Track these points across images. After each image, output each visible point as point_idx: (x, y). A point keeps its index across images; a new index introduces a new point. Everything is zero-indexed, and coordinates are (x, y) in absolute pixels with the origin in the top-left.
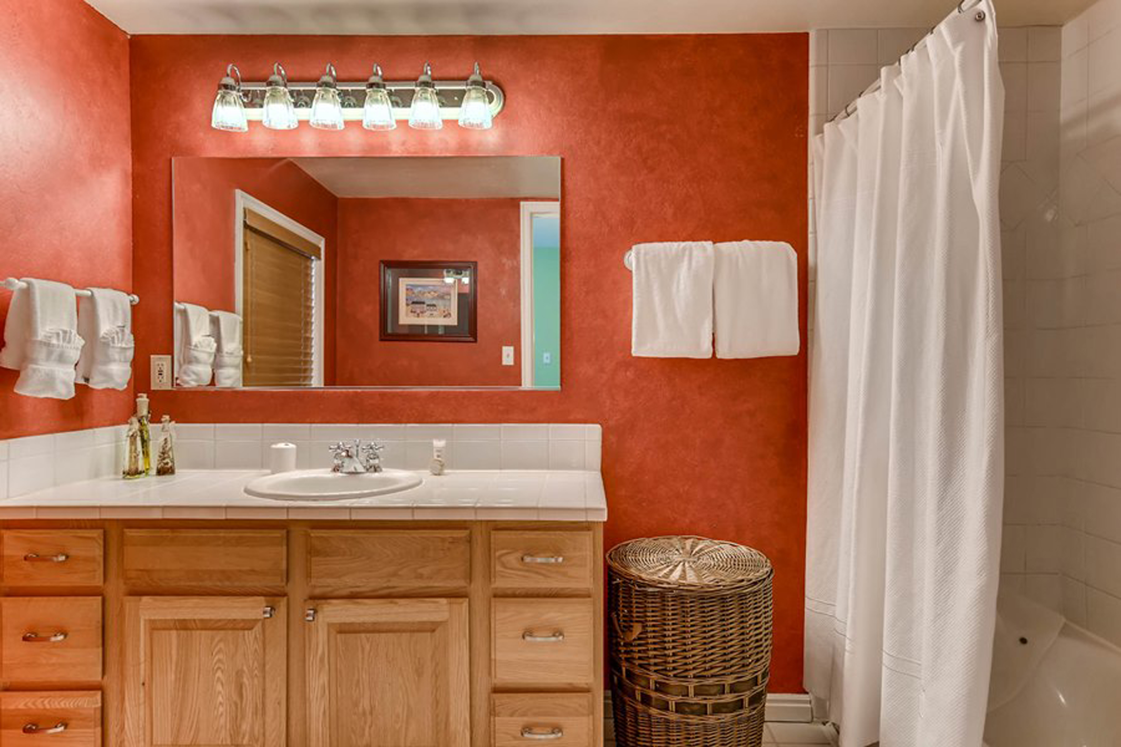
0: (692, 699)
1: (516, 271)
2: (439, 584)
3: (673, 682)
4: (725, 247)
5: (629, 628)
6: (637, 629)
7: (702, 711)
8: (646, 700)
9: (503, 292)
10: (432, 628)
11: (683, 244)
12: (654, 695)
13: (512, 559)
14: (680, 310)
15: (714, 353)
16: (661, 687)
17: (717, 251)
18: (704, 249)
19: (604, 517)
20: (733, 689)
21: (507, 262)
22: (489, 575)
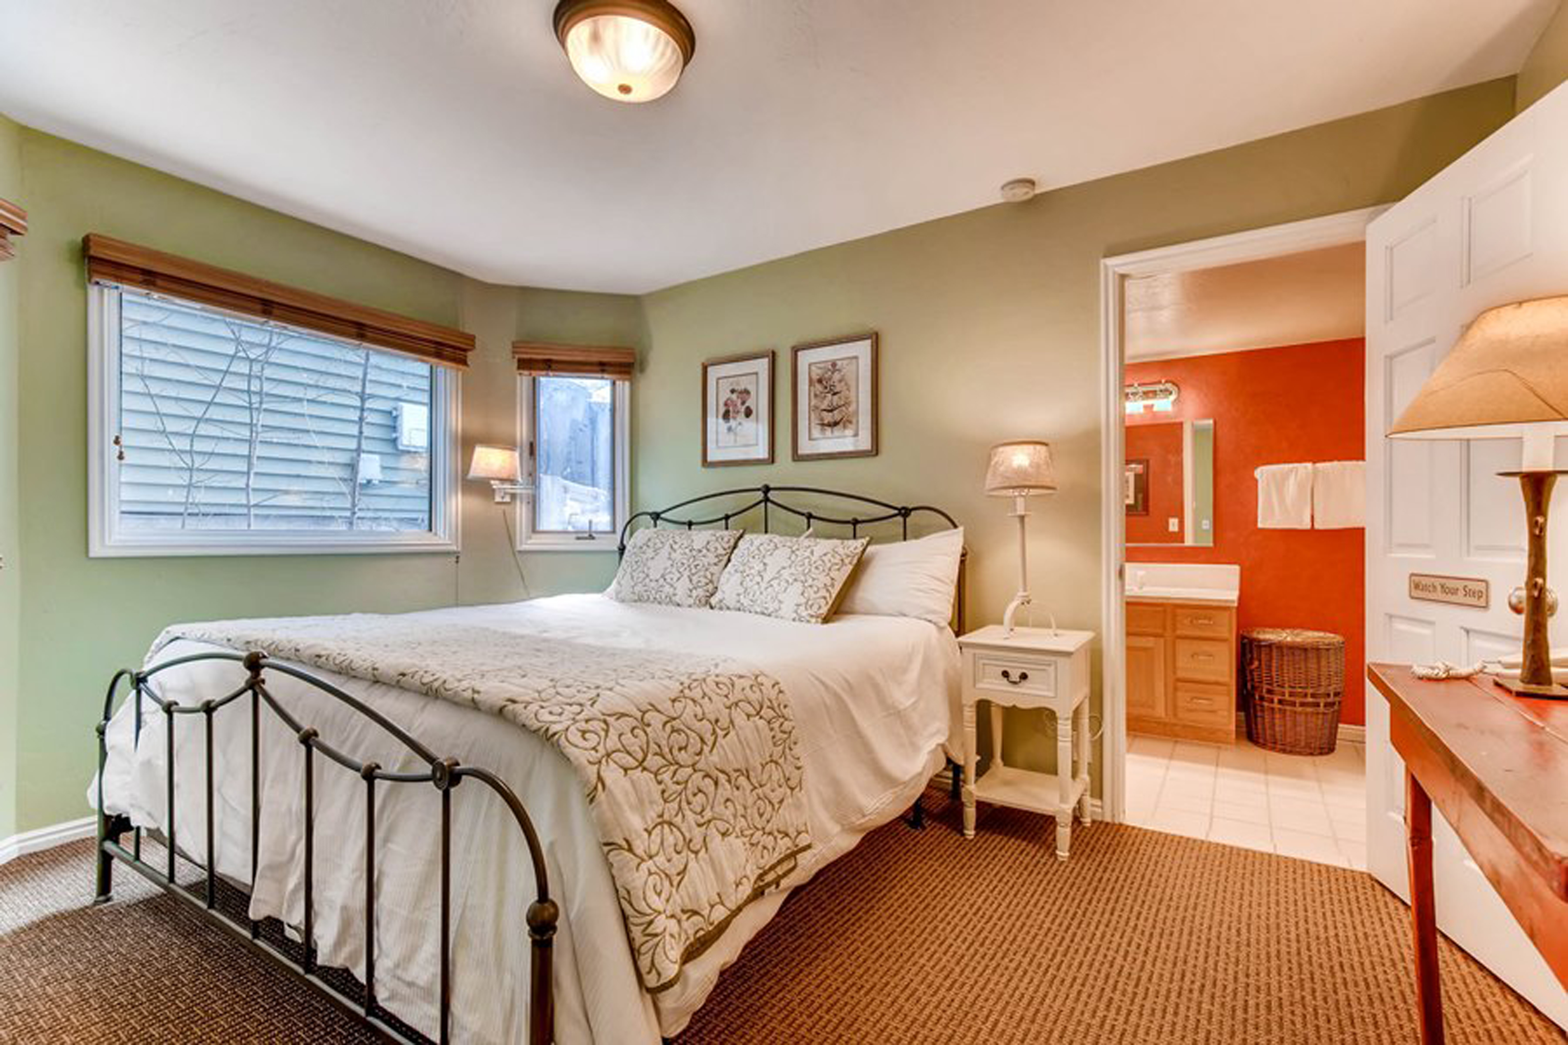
0: (1287, 697)
1: (1180, 465)
2: (1149, 630)
3: (1277, 689)
4: (1320, 465)
5: (1251, 663)
6: (1256, 663)
7: (1293, 704)
8: (1262, 698)
9: (1170, 479)
10: (1145, 649)
11: (1291, 466)
12: (1266, 696)
13: (1187, 622)
14: (1288, 501)
15: (1313, 525)
16: (1270, 692)
17: (1315, 469)
18: (1306, 468)
19: (1236, 605)
20: (1313, 696)
21: (1172, 459)
22: (1174, 629)
